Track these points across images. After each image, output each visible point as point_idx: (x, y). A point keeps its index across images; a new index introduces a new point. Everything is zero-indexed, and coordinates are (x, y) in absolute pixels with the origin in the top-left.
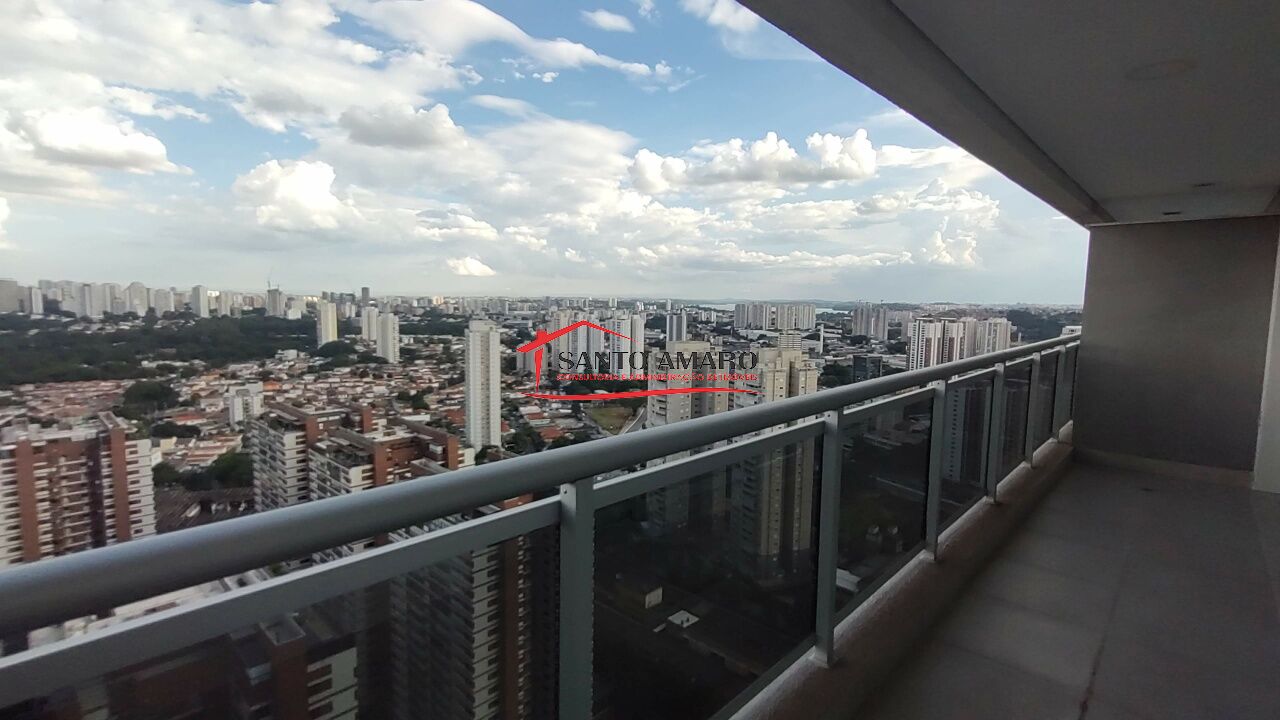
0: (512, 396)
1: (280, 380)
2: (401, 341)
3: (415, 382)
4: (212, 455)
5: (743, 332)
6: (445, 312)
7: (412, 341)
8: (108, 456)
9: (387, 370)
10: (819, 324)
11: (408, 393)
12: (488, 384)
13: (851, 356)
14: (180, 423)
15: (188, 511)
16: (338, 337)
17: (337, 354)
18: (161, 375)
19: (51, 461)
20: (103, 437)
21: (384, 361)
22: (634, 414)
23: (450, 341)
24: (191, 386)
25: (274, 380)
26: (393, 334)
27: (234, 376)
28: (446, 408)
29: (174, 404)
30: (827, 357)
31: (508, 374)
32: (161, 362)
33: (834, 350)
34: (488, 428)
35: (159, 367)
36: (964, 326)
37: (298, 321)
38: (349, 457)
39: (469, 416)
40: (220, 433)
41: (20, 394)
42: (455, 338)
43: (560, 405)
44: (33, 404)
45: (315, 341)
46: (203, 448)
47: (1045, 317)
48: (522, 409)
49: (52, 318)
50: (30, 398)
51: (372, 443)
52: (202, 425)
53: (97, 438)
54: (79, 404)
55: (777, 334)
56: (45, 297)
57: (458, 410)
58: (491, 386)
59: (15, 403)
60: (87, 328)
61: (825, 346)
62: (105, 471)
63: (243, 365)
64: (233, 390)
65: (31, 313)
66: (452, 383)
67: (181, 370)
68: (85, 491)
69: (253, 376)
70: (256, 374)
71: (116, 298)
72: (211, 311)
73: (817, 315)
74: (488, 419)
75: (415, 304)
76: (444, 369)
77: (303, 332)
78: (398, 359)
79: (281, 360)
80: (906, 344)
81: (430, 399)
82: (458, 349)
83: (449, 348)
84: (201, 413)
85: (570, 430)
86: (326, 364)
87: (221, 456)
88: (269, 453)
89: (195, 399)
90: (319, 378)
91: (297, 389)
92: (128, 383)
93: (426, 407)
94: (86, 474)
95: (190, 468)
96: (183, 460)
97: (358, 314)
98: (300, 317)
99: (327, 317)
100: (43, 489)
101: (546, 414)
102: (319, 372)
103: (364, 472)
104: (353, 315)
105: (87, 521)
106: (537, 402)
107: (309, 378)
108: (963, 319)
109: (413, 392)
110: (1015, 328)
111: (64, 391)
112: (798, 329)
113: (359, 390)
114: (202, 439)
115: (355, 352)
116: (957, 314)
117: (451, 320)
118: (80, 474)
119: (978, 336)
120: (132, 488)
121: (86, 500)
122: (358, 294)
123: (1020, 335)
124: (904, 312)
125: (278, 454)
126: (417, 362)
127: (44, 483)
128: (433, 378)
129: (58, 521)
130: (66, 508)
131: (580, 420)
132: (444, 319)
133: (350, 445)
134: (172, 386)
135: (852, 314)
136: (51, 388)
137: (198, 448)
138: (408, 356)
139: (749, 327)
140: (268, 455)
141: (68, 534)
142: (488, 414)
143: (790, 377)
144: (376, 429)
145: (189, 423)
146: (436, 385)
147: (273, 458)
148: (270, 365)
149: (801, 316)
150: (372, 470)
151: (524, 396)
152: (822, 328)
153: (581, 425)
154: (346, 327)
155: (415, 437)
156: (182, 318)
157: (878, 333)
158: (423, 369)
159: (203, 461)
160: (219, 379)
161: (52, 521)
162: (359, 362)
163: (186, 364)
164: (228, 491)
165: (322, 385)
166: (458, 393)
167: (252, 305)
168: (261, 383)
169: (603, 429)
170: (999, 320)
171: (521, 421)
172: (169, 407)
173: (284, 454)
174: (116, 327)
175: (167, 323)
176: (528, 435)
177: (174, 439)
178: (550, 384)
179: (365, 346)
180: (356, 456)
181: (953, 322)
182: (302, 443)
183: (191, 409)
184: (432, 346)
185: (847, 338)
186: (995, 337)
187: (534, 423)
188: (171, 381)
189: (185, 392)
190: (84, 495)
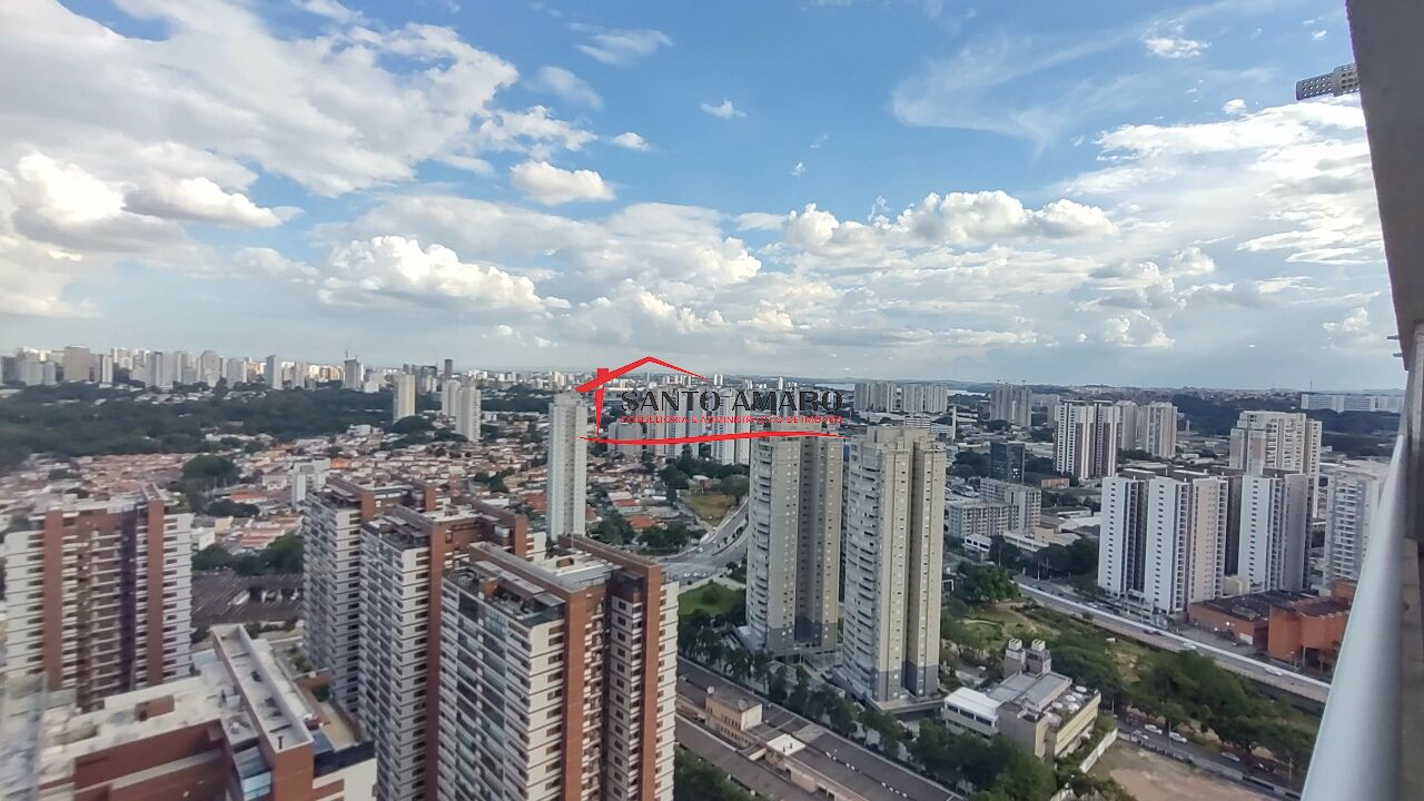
0: (601, 480)
1: (349, 457)
2: (482, 417)
3: (494, 462)
4: (268, 538)
5: (863, 415)
6: (534, 387)
7: (495, 418)
8: (145, 531)
9: (465, 448)
10: (952, 407)
11: (487, 474)
12: (573, 465)
13: (988, 443)
14: (237, 502)
15: (235, 599)
16: (416, 412)
17: (412, 431)
18: (225, 450)
19: (83, 534)
20: (141, 510)
21: (462, 439)
22: (737, 504)
23: (537, 419)
24: (255, 462)
25: (343, 457)
26: (474, 410)
27: (301, 452)
28: (528, 492)
29: (234, 480)
30: (960, 444)
31: (597, 456)
32: (226, 436)
33: (968, 436)
34: (572, 514)
35: (223, 441)
36: (1122, 411)
37: (375, 394)
38: (403, 537)
39: (551, 500)
40: (280, 514)
41: (77, 467)
42: (542, 416)
43: (654, 492)
44: (88, 477)
45: (391, 416)
46: (261, 529)
47: (1218, 404)
48: (610, 494)
49: (121, 387)
50: (86, 471)
51: (431, 522)
52: (261, 504)
53: (135, 511)
54: (136, 478)
55: (902, 418)
56: (115, 366)
57: (541, 494)
58: (576, 467)
59: (71, 476)
60: (154, 399)
61: (958, 431)
62: (140, 548)
63: (312, 441)
64: (297, 466)
65: (101, 382)
66: (536, 464)
67: (246, 444)
68: (118, 570)
69: (321, 453)
70: (324, 450)
71: (186, 367)
72: (284, 383)
73: (949, 398)
74: (572, 504)
75: (502, 378)
76: (527, 449)
77: (377, 408)
78: (479, 437)
79: (353, 436)
80: (1052, 430)
81: (509, 481)
82: (545, 428)
83: (534, 427)
84: (262, 491)
85: (664, 519)
86: (402, 440)
87: (278, 538)
88: (321, 534)
89: (258, 474)
90: (391, 455)
91: (367, 467)
92: (188, 457)
93: (505, 490)
94: (119, 550)
95: (243, 551)
96: (237, 541)
97: (439, 389)
98: (377, 390)
99: (404, 390)
100: (71, 566)
101: (637, 501)
102: (392, 450)
103: (418, 556)
104: (434, 390)
105: (116, 604)
106: (628, 487)
107: (381, 455)
108: (1120, 402)
109: (492, 474)
110: (1182, 415)
111: (123, 464)
112: (927, 412)
113: (433, 470)
114: (258, 520)
115: (433, 428)
116: (1114, 397)
117: (540, 396)
118: (113, 550)
119: (1138, 424)
120: (167, 567)
121: (118, 580)
122: (441, 367)
123: (1188, 422)
124: (1052, 395)
125: (330, 534)
126: (499, 440)
127: (73, 559)
128: (514, 457)
129: (85, 603)
130: (96, 589)
131: (675, 508)
132: (532, 395)
133: (406, 525)
134: (235, 461)
135: (989, 396)
136: (110, 461)
137: (254, 529)
138: (490, 433)
139: (871, 408)
140: (320, 536)
141: (95, 617)
142: (572, 499)
143: (914, 460)
144: (440, 509)
145: (248, 502)
146: (518, 466)
147: (325, 539)
148: (340, 441)
149: (930, 398)
150: (428, 554)
151: (615, 479)
152: (954, 411)
153: (677, 514)
154: (425, 401)
155: (480, 518)
156: (253, 390)
157: (1019, 418)
158: (504, 448)
159: (259, 543)
160: (285, 455)
161: (79, 603)
162: (436, 440)
163: (253, 438)
164: (281, 578)
165: (394, 464)
166: (542, 475)
167: (328, 377)
168: (328, 460)
169: (702, 519)
170: (1163, 405)
171: (610, 508)
172: (229, 484)
173: (335, 534)
174: (184, 398)
175: (237, 394)
176: (616, 525)
177: (231, 518)
178: (644, 468)
179: (443, 422)
180: (411, 536)
181: (1109, 405)
182: (358, 522)
183: (252, 486)
184: (516, 423)
185: (983, 423)
186: (1158, 424)
187: (622, 511)
188: (233, 456)
189: (247, 468)
190: (116, 574)
